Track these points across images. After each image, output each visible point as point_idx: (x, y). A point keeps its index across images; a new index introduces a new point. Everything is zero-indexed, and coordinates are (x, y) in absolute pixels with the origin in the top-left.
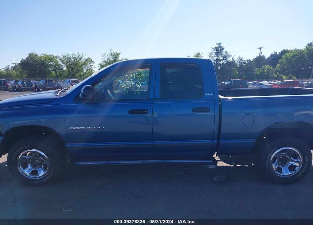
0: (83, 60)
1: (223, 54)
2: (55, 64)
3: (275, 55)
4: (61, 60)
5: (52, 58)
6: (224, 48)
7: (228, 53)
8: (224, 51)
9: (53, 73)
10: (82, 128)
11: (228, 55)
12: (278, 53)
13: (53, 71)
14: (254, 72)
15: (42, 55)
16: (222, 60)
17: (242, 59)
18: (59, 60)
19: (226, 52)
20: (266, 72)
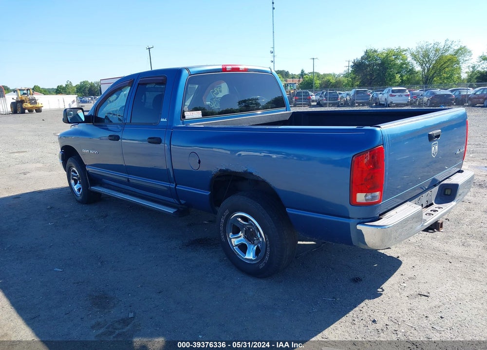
0: (451, 52)
2: (401, 63)
4: (412, 54)
5: (398, 54)
9: (398, 76)
10: (88, 151)
13: (397, 73)
15: (384, 51)
18: (409, 55)
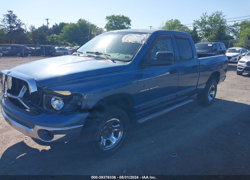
1: (16, 21)
3: (56, 26)
6: (16, 16)
7: (21, 22)
8: (17, 19)
10: (147, 90)
11: (21, 23)
12: (58, 25)
14: (46, 39)
16: (16, 27)
17: (34, 28)
19: (19, 21)
20: (55, 40)
